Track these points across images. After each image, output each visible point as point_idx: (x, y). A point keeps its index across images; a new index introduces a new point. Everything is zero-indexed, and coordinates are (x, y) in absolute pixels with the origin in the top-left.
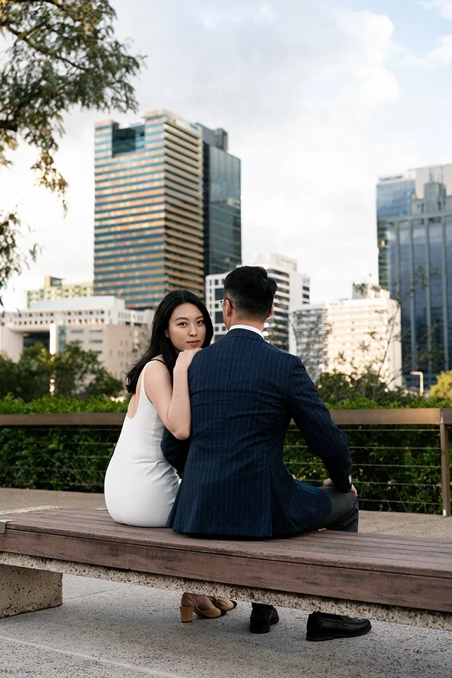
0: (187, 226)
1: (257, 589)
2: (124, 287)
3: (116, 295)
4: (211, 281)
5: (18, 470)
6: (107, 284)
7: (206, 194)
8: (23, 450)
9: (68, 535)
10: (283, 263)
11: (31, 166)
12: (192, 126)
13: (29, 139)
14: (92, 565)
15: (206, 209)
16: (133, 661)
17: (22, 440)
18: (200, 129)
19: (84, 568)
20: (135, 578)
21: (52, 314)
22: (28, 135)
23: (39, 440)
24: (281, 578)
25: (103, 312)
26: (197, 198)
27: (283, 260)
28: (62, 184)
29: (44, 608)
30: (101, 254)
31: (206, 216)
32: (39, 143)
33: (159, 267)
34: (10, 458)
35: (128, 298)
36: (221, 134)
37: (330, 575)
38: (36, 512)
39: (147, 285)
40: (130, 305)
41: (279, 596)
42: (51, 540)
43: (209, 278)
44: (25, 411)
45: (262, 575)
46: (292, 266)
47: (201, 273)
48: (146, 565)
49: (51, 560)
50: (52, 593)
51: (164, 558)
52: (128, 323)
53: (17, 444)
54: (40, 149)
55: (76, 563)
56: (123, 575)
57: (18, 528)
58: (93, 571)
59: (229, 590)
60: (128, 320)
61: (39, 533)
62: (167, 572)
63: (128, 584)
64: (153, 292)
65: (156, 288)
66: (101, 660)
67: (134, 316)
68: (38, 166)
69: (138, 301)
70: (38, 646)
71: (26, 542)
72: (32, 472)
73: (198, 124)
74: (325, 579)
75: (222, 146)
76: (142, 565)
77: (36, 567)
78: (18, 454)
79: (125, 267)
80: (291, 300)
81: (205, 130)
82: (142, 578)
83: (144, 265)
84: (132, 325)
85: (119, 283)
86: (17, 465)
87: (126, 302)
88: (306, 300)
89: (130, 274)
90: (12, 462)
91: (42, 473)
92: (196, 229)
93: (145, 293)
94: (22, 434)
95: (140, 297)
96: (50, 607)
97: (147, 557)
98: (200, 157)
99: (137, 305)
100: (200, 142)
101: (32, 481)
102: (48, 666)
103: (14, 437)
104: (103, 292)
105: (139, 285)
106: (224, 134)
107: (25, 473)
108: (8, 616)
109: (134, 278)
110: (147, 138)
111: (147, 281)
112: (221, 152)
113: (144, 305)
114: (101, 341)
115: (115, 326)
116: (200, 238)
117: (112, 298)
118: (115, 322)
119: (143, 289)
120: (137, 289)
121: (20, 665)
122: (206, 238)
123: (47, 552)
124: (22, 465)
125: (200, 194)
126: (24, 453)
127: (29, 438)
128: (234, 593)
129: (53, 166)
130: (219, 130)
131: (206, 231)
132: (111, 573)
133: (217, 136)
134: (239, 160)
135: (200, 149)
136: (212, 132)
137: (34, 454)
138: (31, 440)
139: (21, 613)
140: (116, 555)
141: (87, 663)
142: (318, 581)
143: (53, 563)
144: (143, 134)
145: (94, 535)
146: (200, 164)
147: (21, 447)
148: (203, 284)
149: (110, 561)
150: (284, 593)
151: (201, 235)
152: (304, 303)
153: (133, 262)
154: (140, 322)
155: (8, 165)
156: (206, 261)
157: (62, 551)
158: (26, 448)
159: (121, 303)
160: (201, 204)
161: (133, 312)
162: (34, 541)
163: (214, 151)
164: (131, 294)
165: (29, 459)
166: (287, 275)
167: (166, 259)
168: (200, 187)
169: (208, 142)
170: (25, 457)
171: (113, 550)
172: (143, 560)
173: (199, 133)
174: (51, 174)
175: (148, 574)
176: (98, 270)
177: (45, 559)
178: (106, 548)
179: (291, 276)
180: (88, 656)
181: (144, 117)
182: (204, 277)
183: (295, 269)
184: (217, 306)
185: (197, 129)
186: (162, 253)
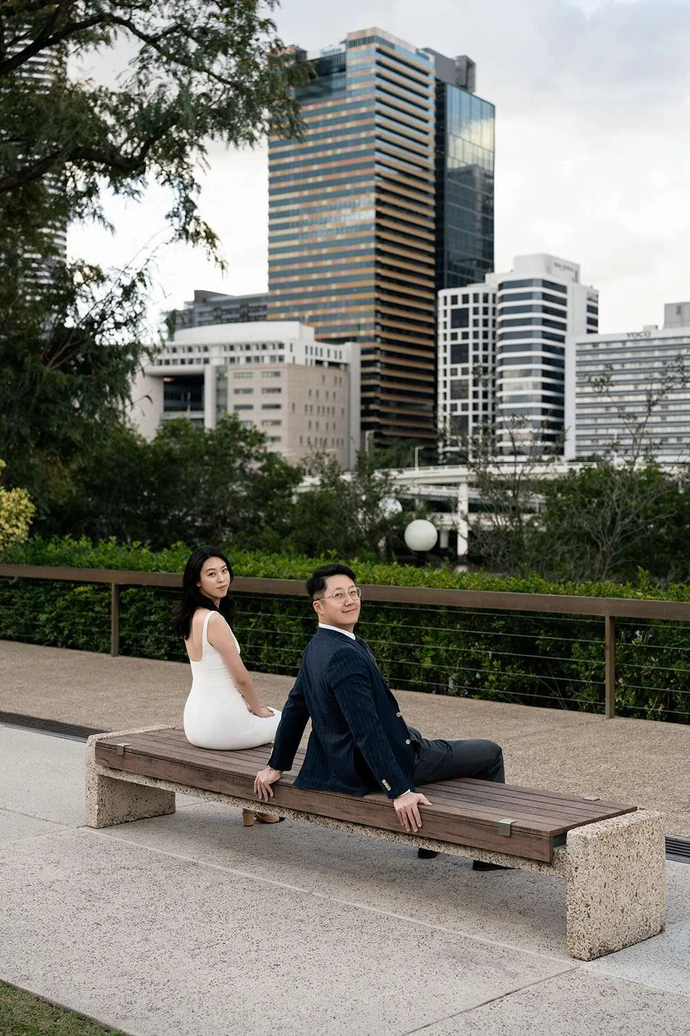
0: (410, 212)
1: (311, 814)
2: (313, 307)
3: (301, 320)
4: (445, 298)
5: (147, 637)
6: (287, 303)
7: (441, 161)
8: (152, 615)
9: (173, 762)
10: (556, 270)
11: (166, 214)
12: (418, 53)
13: (162, 179)
14: (192, 787)
15: (439, 185)
16: (224, 863)
17: (151, 603)
18: (432, 58)
19: (187, 788)
20: (225, 800)
21: (206, 349)
22: (159, 174)
23: (170, 604)
24: (326, 807)
25: (281, 346)
26: (425, 169)
27: (557, 265)
28: (210, 237)
29: (160, 815)
30: (279, 257)
31: (439, 197)
32: (175, 183)
33: (366, 277)
34: (137, 623)
35: (320, 324)
36: (464, 64)
37: (357, 807)
38: (152, 734)
39: (348, 304)
40: (320, 336)
41: (326, 819)
42: (161, 764)
43: (442, 293)
44: (154, 569)
45: (313, 804)
46: (573, 274)
47: (432, 285)
48: (232, 790)
49: (161, 780)
50: (166, 802)
51: (244, 785)
52: (319, 363)
53: (145, 606)
54: (176, 190)
55: (181, 784)
56: (216, 796)
57: (134, 752)
58: (193, 792)
59: (292, 813)
60: (319, 358)
61: (151, 758)
62: (247, 797)
63: (219, 803)
64: (359, 315)
65: (362, 308)
66: (199, 862)
67: (330, 352)
68: (176, 214)
69: (334, 329)
70: (150, 849)
71: (141, 763)
72: (163, 641)
73: (427, 50)
74: (354, 810)
75: (466, 85)
76: (229, 789)
77: (148, 784)
78: (146, 618)
79: (315, 276)
80: (569, 327)
81: (439, 58)
82: (231, 800)
83: (344, 273)
84: (326, 364)
85: (306, 301)
86: (146, 632)
87: (317, 331)
88: (592, 328)
89: (323, 288)
90: (140, 627)
91: (175, 642)
92: (424, 216)
93: (344, 316)
94: (151, 595)
95: (338, 323)
96: (164, 814)
97: (233, 784)
98: (430, 103)
99: (334, 335)
100: (430, 80)
101: (163, 651)
102: (157, 865)
103: (142, 599)
104: (282, 315)
105: (336, 305)
106: (470, 65)
107: (155, 641)
108: (128, 821)
109: (329, 293)
110: (349, 75)
111: (349, 297)
112: (465, 95)
113: (343, 335)
114: (279, 390)
115: (300, 367)
116: (429, 231)
117: (295, 325)
118: (300, 361)
119: (343, 310)
120: (334, 311)
121: (135, 863)
122: (439, 231)
123: (158, 774)
124: (151, 632)
125: (430, 162)
126: (153, 617)
127: (159, 600)
128: (295, 816)
129: (196, 213)
130: (462, 58)
131: (439, 220)
132: (207, 793)
133: (458, 70)
134: (494, 106)
135: (431, 91)
136: (451, 61)
137: (166, 619)
138: (162, 602)
139: (139, 819)
140: (210, 781)
141: (188, 864)
142: (349, 811)
143: (163, 783)
144: (343, 69)
145: (193, 763)
146: (431, 115)
147: (150, 610)
148: (434, 302)
149: (206, 785)
150: (329, 818)
151: (432, 226)
152: (590, 331)
153: (328, 269)
154: (338, 360)
155: (136, 196)
156: (438, 267)
157: (169, 774)
158: (154, 613)
159: (309, 332)
160: (431, 178)
161: (325, 346)
162: (148, 765)
163: (453, 94)
164: (325, 317)
165: (160, 625)
166: (563, 289)
167: (378, 264)
168: (430, 150)
169: (444, 80)
170: (155, 623)
171: (207, 775)
172: (229, 786)
173: (429, 64)
174: (193, 223)
175: (235, 797)
176: (274, 281)
177: (156, 779)
178: (202, 774)
179: (569, 290)
180: (188, 858)
181: (344, 42)
182: (435, 291)
183: (576, 279)
184: (454, 336)
185: (427, 58)
186: (370, 254)
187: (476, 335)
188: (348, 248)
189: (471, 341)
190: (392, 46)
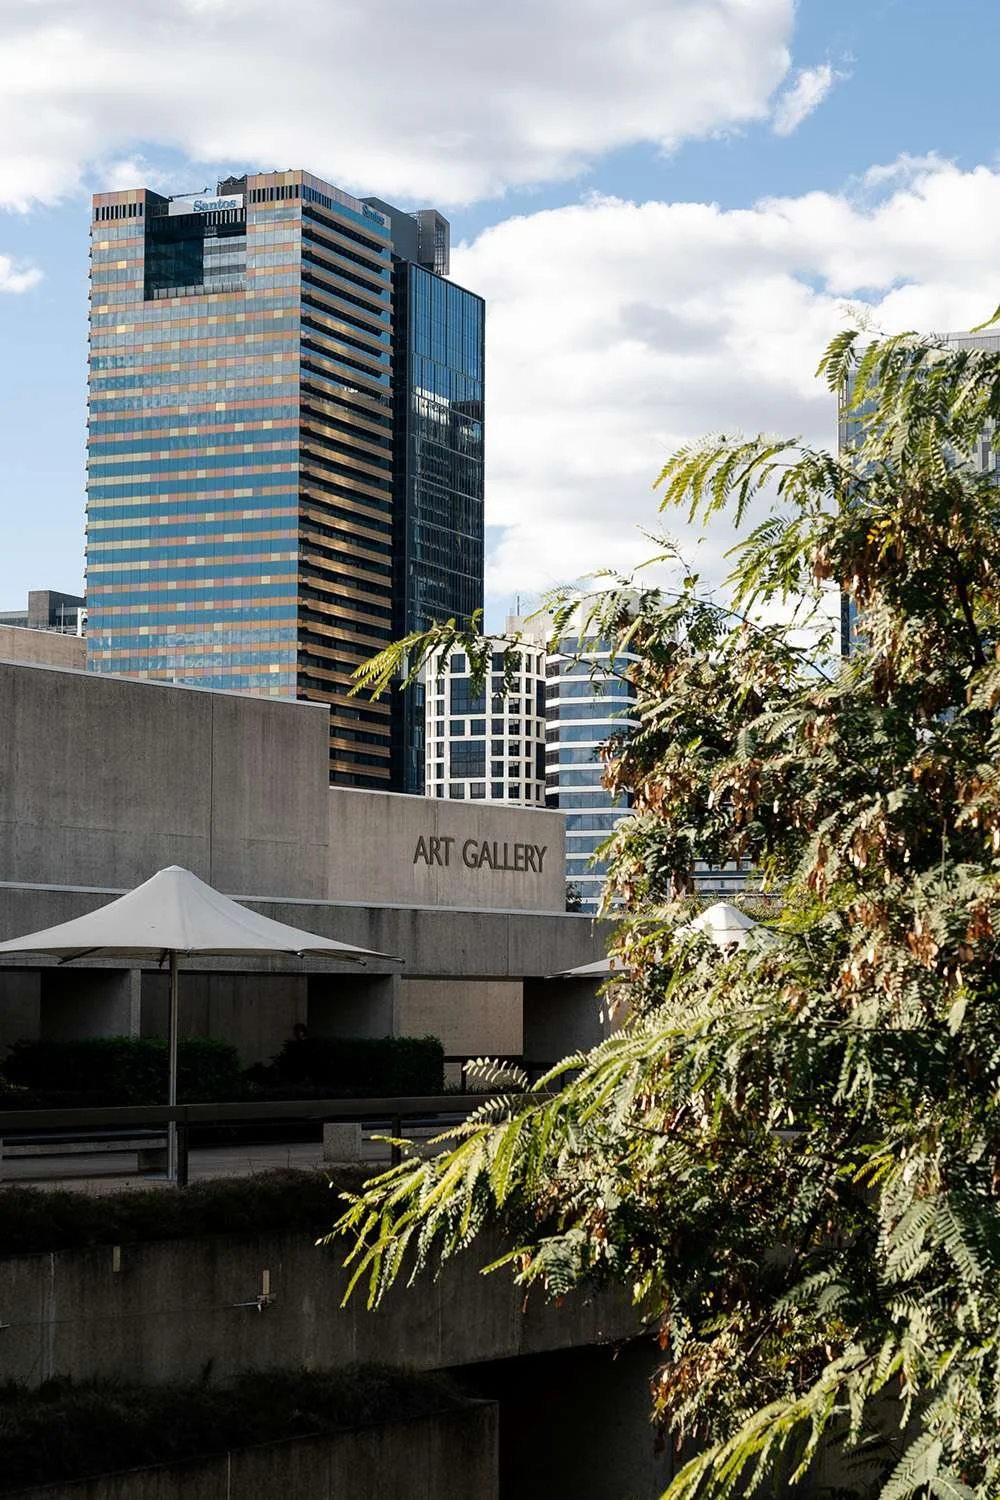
7: (401, 401)
12: (367, 213)
15: (398, 444)
18: (387, 220)
30: (111, 568)
31: (398, 465)
36: (432, 224)
75: (434, 262)
81: (398, 219)
83: (238, 604)
98: (385, 301)
100: (384, 260)
106: (440, 224)
112: (437, 283)
130: (427, 213)
131: (397, 507)
133: (422, 234)
134: (482, 301)
136: (411, 221)
146: (385, 321)
160: (385, 432)
167: (303, 589)
168: (384, 383)
169: (407, 259)
173: (383, 232)
176: (100, 612)
184: (457, 728)
185: (381, 221)
186: (289, 572)
187: (498, 727)
188: (247, 559)
189: (488, 737)
190: (327, 202)
